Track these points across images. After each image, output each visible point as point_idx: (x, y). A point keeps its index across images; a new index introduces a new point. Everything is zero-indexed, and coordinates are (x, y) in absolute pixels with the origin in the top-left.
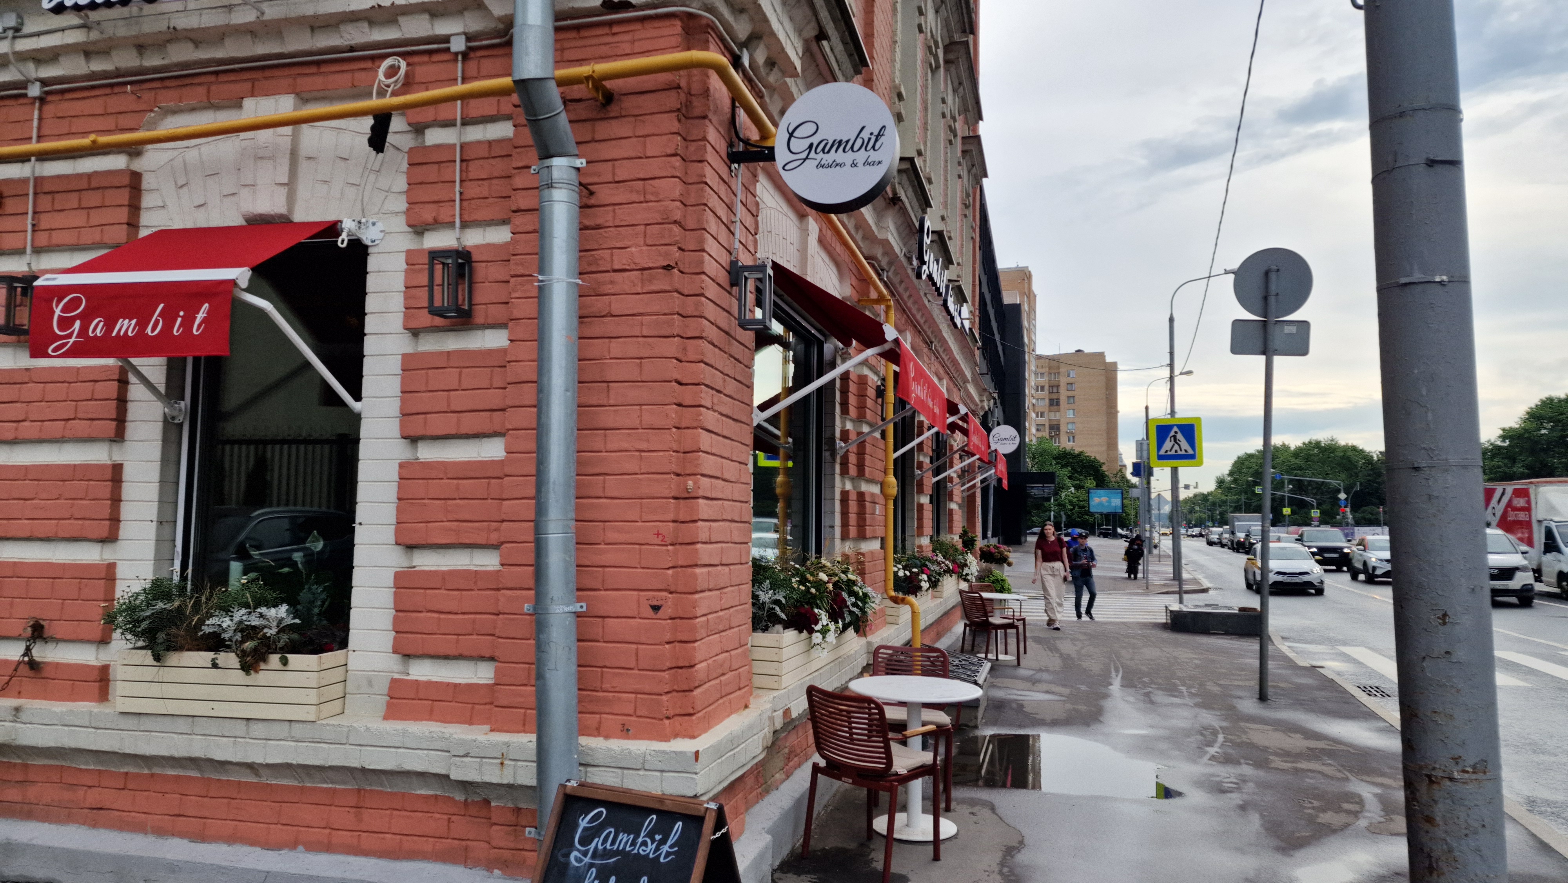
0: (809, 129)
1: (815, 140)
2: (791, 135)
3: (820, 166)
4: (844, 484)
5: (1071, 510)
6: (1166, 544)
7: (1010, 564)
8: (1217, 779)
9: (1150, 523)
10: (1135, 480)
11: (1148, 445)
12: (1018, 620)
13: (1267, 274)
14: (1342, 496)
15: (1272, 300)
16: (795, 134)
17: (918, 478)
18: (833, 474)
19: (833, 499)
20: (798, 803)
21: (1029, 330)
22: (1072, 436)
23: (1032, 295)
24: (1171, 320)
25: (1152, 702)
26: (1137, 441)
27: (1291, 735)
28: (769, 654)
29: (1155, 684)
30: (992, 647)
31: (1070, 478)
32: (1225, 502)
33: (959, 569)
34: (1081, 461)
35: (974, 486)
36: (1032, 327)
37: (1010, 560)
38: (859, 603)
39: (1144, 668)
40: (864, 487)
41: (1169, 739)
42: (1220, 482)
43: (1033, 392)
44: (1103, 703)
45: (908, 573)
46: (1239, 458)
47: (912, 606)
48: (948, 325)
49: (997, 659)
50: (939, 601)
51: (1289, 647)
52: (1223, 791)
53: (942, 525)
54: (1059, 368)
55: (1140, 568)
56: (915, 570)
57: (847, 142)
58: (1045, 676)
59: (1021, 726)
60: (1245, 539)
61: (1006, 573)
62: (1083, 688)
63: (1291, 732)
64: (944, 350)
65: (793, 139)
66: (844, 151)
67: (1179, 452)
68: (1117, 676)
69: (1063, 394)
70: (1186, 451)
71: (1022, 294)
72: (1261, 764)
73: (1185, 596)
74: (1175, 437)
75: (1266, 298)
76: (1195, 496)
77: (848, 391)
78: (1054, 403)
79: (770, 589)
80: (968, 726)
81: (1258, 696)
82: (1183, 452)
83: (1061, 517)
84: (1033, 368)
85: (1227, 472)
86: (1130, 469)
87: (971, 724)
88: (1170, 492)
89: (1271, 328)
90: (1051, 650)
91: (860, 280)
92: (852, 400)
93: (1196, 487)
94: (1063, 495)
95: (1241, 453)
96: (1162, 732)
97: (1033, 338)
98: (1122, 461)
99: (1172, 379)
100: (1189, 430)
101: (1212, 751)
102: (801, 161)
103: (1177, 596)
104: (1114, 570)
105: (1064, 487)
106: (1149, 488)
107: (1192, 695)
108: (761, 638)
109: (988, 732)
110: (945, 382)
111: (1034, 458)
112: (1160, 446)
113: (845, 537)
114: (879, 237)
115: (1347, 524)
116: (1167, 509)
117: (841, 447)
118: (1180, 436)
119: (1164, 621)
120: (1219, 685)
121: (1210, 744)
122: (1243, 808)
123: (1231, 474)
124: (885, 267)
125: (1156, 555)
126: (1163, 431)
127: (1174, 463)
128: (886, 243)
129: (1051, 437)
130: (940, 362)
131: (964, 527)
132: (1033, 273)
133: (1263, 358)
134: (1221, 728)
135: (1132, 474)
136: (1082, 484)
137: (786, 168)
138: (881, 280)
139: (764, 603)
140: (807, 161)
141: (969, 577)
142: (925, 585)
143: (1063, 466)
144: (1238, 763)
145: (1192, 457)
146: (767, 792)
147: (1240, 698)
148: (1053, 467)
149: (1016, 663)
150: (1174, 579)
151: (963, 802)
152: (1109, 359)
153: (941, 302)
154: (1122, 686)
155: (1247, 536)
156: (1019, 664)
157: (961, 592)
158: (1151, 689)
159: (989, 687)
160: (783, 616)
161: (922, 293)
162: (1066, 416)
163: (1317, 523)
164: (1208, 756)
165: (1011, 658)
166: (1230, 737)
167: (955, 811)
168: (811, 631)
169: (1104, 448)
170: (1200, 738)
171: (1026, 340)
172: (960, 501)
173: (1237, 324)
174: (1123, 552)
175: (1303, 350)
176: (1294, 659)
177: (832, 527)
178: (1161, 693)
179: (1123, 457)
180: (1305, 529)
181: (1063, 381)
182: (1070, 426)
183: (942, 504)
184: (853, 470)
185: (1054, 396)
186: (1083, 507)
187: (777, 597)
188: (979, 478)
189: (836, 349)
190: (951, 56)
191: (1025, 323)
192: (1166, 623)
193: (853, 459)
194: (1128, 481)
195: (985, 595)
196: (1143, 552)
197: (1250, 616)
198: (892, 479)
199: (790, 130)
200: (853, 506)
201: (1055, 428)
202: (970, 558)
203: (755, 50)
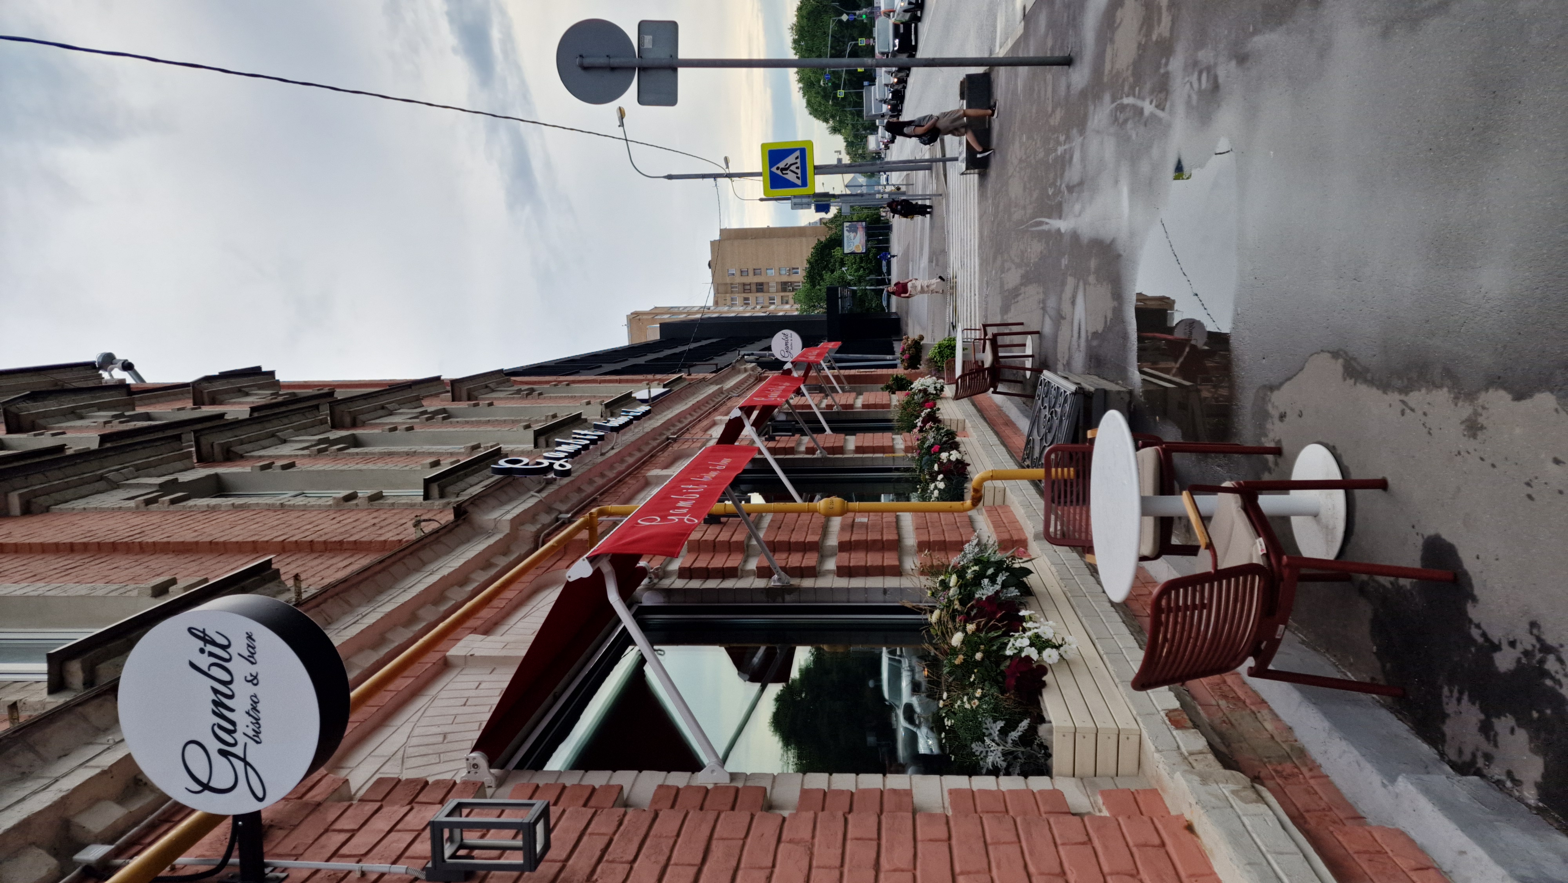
0: (195, 756)
1: (214, 746)
2: (206, 787)
3: (256, 737)
4: (829, 572)
5: (864, 270)
6: (896, 178)
7: (922, 338)
8: (1195, 97)
9: (875, 194)
10: (833, 211)
11: (795, 197)
12: (986, 334)
13: (585, 68)
14: (845, 18)
15: (615, 62)
16: (205, 781)
17: (825, 452)
18: (815, 590)
19: (848, 590)
20: (1316, 702)
21: (689, 313)
22: (793, 270)
23: (657, 311)
24: (670, 177)
25: (1081, 183)
26: (792, 208)
27: (1118, 21)
28: (1086, 747)
29: (1055, 180)
30: (1017, 362)
31: (832, 272)
32: (853, 125)
33: (930, 398)
34: (816, 261)
35: (837, 377)
36: (686, 311)
37: (916, 337)
38: (990, 571)
39: (1035, 195)
40: (833, 541)
41: (1134, 161)
42: (835, 130)
43: (749, 308)
44: (1085, 239)
45: (940, 477)
46: (810, 114)
47: (984, 480)
48: (650, 419)
49: (1032, 356)
50: (968, 424)
51: (1001, 47)
52: (1216, 87)
53: (880, 417)
54: (726, 284)
55: (920, 202)
56: (936, 467)
57: (216, 691)
58: (1052, 303)
59: (1125, 336)
60: (889, 104)
61: (932, 340)
62: (1064, 261)
63: (1114, 22)
64: (680, 422)
65: (212, 784)
66: (231, 697)
67: (799, 165)
68: (1047, 223)
69: (752, 279)
70: (797, 158)
71: (653, 321)
72: (1166, 48)
73: (948, 155)
74: (782, 170)
75: (613, 69)
76: (848, 153)
77: (707, 569)
78: (760, 287)
79: (983, 742)
80: (1130, 403)
81: (1066, 67)
82: (798, 161)
83: (871, 280)
84: (726, 309)
85: (825, 124)
86: (822, 215)
87: (1127, 398)
88: (845, 175)
89: (645, 63)
90: (1017, 296)
91: (565, 553)
92: (719, 561)
93: (840, 152)
94: (849, 277)
95: (806, 112)
96: (1124, 170)
97: (696, 309)
98: (816, 223)
99: (730, 176)
100: (775, 156)
101: (1148, 108)
102: (249, 769)
103: (948, 164)
104: (923, 228)
105: (842, 278)
106: (839, 196)
107: (1068, 139)
108: (1060, 758)
109: (1136, 377)
110: (718, 418)
111: (814, 306)
112: (793, 185)
113: (897, 571)
114: (507, 530)
115: (872, 13)
116: (862, 180)
117: (779, 580)
118: (782, 165)
119: (976, 176)
120: (1053, 111)
121: (1141, 111)
122: (1242, 59)
123: (826, 121)
124: (553, 516)
125: (907, 188)
126: (776, 182)
127: (810, 170)
128: (517, 522)
129: (793, 290)
130: (694, 426)
131: (882, 389)
132: (633, 311)
133: (681, 71)
134: (1113, 101)
135: (827, 213)
136: (839, 260)
137: (260, 795)
138: (570, 521)
139: (1005, 754)
140: (248, 759)
141: (939, 386)
142: (954, 455)
143: (822, 279)
144: (1167, 75)
145: (803, 151)
146: (1302, 752)
147: (1068, 87)
148: (822, 288)
149: (1037, 335)
150: (930, 168)
151: (1261, 429)
152: (717, 237)
153: (615, 434)
154: (1060, 218)
155: (885, 102)
156: (1037, 333)
157: (957, 397)
158: (1063, 186)
159: (1070, 371)
160: (1025, 724)
161: (600, 459)
162: (773, 276)
163: (872, 40)
164: (1159, 113)
165: (1029, 340)
166: (1126, 89)
167: (1279, 441)
168: (1042, 670)
169: (804, 239)
170: (1130, 125)
171: (699, 316)
172: (853, 395)
173: (643, 99)
174: (904, 219)
175: (672, 27)
176: (1015, 40)
177: (885, 591)
178: (1067, 174)
179: (812, 221)
180: (877, 51)
181: (739, 280)
182: (783, 272)
183: (858, 417)
184: (810, 560)
185: (754, 288)
186: (861, 258)
187: (995, 735)
188: (829, 373)
189: (650, 588)
190: (348, 420)
191: (682, 317)
192: (979, 174)
193: (795, 560)
194: (836, 216)
195: (958, 372)
196: (904, 200)
197: (969, 88)
198: (821, 503)
199: (198, 788)
200: (857, 559)
201: (785, 286)
202: (917, 385)
203: (89, 832)
